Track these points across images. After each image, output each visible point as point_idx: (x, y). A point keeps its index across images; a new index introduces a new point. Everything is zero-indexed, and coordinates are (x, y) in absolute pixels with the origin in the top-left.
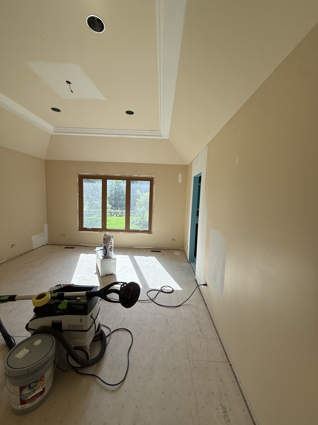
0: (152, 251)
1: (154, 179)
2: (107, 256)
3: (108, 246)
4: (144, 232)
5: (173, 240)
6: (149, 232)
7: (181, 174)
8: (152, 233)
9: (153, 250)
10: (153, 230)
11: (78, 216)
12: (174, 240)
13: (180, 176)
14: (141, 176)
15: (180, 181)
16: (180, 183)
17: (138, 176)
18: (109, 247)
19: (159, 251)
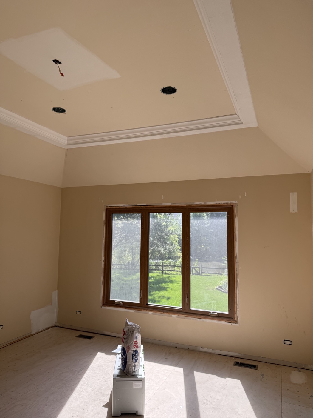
0: (237, 364)
1: (235, 207)
2: (127, 370)
3: (129, 349)
4: (219, 316)
5: (286, 342)
6: (230, 317)
7: (296, 193)
8: (236, 322)
9: (240, 361)
10: (239, 314)
11: (102, 278)
12: (288, 342)
13: (293, 197)
14: (209, 203)
15: (294, 208)
16: (295, 212)
17: (202, 203)
18: (131, 352)
19: (254, 367)
